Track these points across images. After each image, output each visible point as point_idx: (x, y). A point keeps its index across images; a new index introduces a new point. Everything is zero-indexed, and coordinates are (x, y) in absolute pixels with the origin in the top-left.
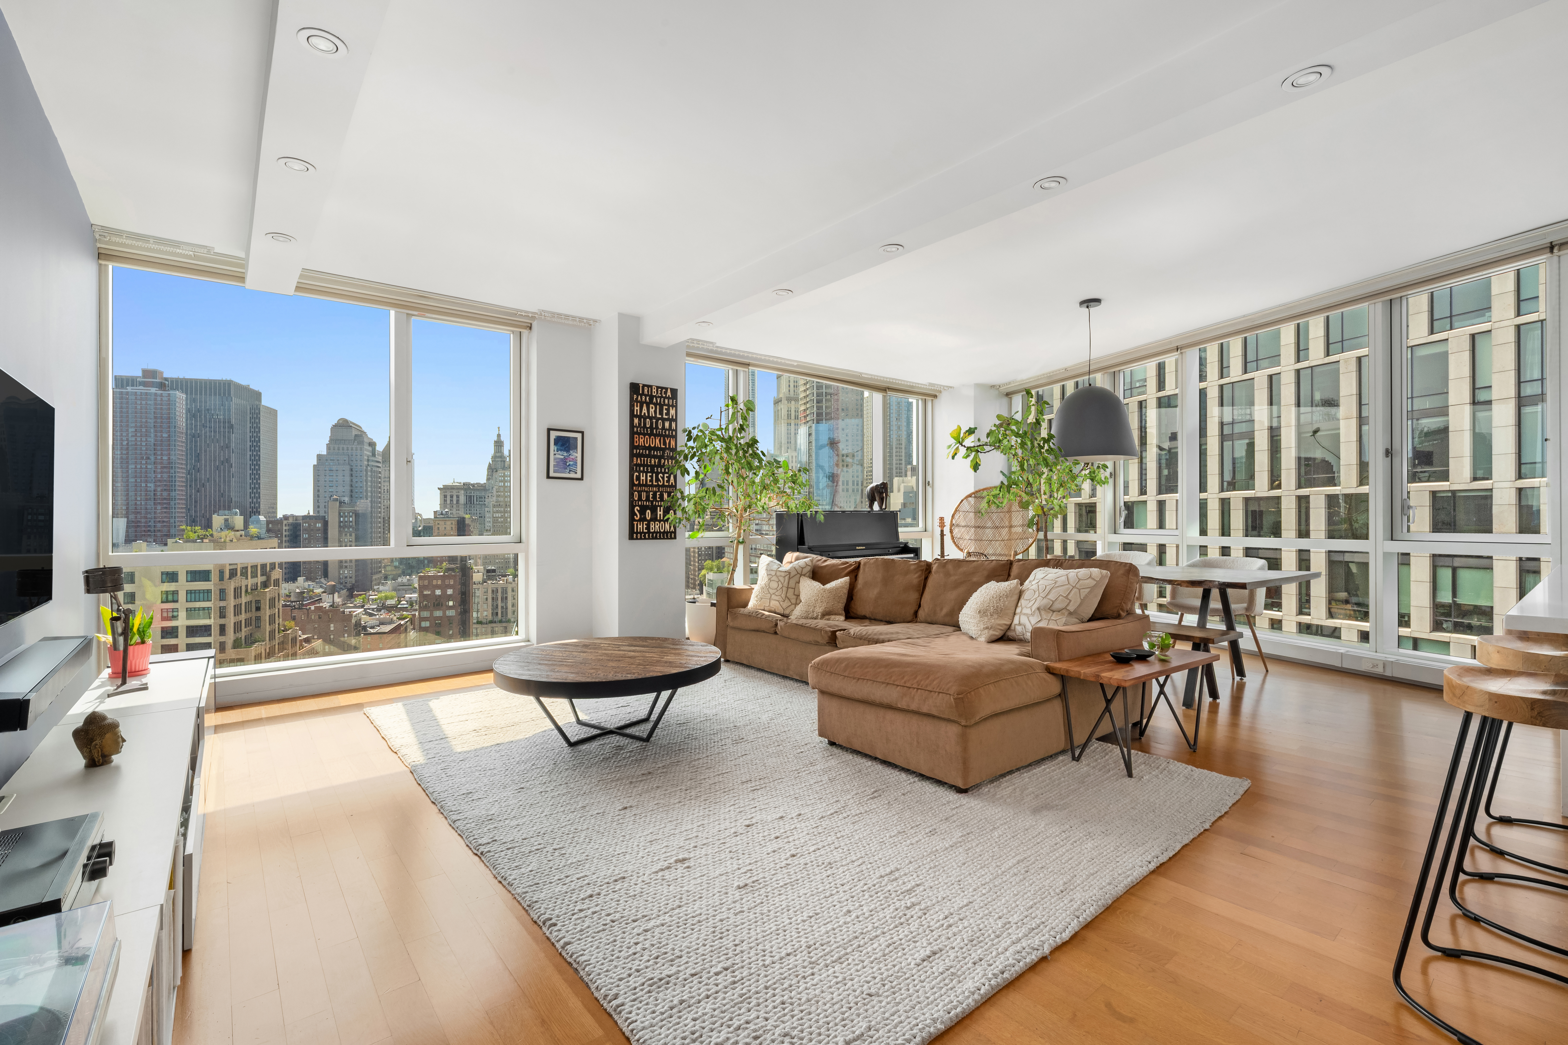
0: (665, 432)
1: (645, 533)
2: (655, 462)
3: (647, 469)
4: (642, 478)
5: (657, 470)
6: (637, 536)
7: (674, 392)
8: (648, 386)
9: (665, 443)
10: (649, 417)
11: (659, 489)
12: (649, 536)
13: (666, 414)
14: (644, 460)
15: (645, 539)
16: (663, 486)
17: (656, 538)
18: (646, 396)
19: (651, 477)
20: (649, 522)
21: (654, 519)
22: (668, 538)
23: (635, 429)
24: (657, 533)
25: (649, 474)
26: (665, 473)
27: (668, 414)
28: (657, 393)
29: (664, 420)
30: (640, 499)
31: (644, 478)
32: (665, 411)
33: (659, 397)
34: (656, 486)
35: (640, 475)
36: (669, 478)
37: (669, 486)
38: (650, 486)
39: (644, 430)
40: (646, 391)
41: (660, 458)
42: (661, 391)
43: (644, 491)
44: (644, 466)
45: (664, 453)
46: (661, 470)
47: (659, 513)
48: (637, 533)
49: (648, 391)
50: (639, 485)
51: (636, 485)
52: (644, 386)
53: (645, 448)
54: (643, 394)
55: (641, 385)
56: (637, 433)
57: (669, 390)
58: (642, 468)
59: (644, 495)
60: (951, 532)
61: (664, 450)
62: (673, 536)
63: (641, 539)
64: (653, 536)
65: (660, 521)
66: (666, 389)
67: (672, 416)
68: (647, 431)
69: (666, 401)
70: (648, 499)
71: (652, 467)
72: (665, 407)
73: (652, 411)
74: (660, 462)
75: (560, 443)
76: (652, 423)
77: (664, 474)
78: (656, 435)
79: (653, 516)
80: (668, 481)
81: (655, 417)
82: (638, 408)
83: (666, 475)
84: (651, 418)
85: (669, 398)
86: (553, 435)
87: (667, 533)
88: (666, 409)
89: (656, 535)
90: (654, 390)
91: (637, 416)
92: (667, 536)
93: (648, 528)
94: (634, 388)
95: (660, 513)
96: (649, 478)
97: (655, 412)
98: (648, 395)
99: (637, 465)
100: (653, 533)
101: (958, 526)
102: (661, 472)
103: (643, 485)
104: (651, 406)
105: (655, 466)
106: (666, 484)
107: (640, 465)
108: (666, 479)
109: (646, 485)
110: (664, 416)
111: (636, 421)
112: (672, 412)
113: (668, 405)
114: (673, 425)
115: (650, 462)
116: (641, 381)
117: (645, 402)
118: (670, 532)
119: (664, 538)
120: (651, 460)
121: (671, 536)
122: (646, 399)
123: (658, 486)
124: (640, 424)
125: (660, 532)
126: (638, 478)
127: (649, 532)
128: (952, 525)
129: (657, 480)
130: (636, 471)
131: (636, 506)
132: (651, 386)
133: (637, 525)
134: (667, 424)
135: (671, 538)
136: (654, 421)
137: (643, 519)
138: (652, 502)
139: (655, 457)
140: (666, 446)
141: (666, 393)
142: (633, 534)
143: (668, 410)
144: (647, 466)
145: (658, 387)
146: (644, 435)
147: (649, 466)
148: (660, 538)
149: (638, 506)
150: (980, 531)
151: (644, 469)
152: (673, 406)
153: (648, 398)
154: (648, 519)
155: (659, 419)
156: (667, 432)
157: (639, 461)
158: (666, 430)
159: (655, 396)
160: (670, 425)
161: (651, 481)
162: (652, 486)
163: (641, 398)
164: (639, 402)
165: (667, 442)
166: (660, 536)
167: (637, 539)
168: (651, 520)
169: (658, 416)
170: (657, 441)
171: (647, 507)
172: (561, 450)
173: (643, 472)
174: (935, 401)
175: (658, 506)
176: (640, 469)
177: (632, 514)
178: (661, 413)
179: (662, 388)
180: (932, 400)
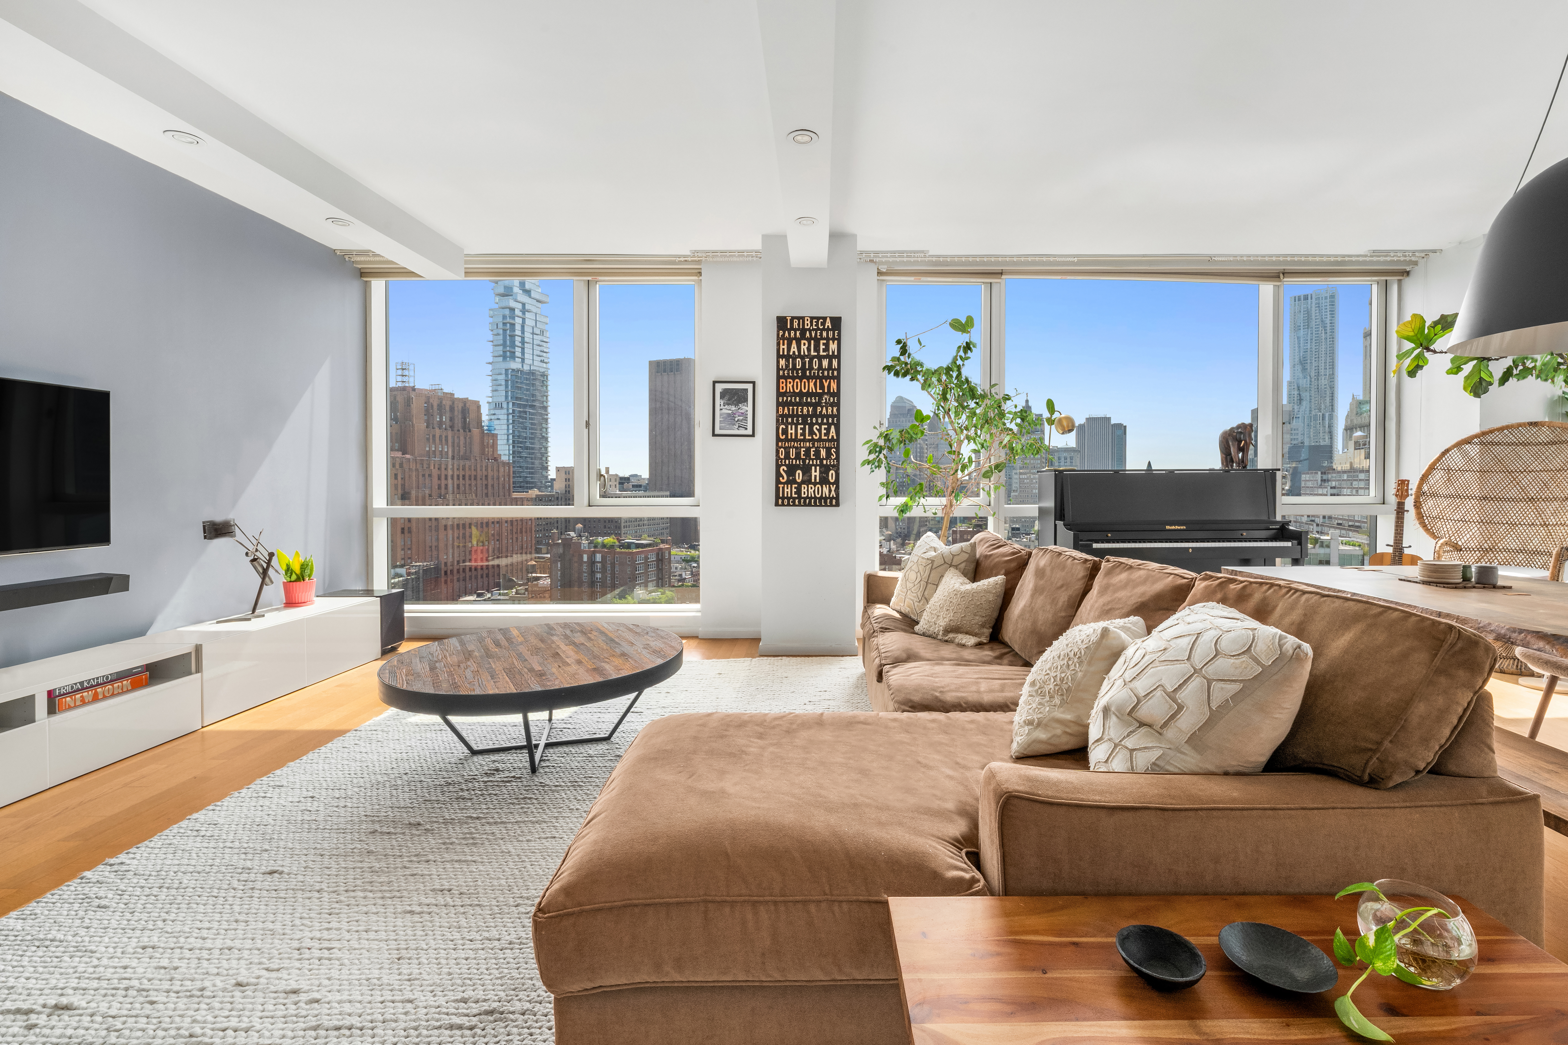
0: (823, 373)
1: (794, 499)
2: (808, 411)
3: (798, 420)
4: (790, 431)
5: (811, 420)
6: (783, 502)
7: (837, 322)
8: (799, 318)
9: (822, 387)
10: (800, 356)
11: (813, 444)
12: (799, 502)
13: (824, 350)
14: (793, 410)
15: (794, 505)
16: (820, 440)
17: (810, 505)
18: (795, 330)
19: (804, 429)
20: (800, 485)
21: (808, 482)
22: (826, 505)
23: (781, 373)
24: (811, 498)
25: (799, 427)
26: (822, 423)
27: (827, 349)
28: (812, 325)
29: (820, 358)
30: (787, 456)
31: (793, 431)
32: (822, 347)
33: (813, 330)
34: (809, 441)
35: (787, 427)
36: (828, 430)
37: (828, 440)
38: (801, 440)
39: (793, 373)
40: (796, 325)
41: (815, 406)
42: (817, 323)
43: (794, 447)
44: (793, 416)
45: (821, 398)
46: (817, 420)
47: (813, 474)
48: (783, 498)
49: (799, 325)
50: (787, 440)
51: (782, 440)
52: (793, 318)
53: (794, 394)
54: (792, 328)
55: (789, 318)
56: (784, 377)
57: (828, 319)
58: (790, 420)
59: (792, 453)
60: (1418, 505)
61: (820, 395)
62: (834, 502)
63: (788, 505)
64: (805, 502)
65: (815, 484)
66: (825, 319)
67: (833, 352)
68: (797, 373)
69: (825, 334)
70: (798, 456)
71: (804, 417)
72: (822, 342)
73: (804, 348)
74: (815, 410)
75: (727, 397)
76: (804, 364)
77: (820, 425)
78: (808, 378)
79: (806, 478)
80: (827, 434)
81: (809, 356)
82: (785, 347)
83: (823, 427)
84: (803, 358)
85: (828, 330)
86: (720, 387)
87: (826, 499)
88: (824, 344)
89: (810, 502)
90: (808, 322)
91: (783, 356)
92: (826, 502)
93: (799, 492)
94: (782, 322)
95: (815, 474)
96: (800, 431)
97: (809, 349)
98: (798, 329)
99: (783, 416)
100: (805, 499)
101: (1434, 495)
102: (817, 423)
103: (792, 440)
104: (803, 342)
105: (808, 415)
106: (823, 437)
107: (787, 416)
108: (824, 431)
109: (796, 440)
110: (822, 353)
111: (782, 362)
112: (833, 346)
113: (828, 339)
114: (835, 363)
115: (802, 411)
116: (788, 313)
117: (795, 338)
118: (829, 498)
119: (821, 505)
120: (802, 409)
121: (831, 502)
122: (795, 334)
123: (813, 440)
124: (787, 366)
125: (815, 498)
126: (785, 432)
127: (800, 497)
128: (1420, 493)
129: (812, 433)
130: (783, 423)
131: (782, 465)
132: (803, 318)
133: (783, 488)
134: (825, 363)
135: (831, 505)
136: (807, 360)
137: (793, 482)
138: (804, 461)
139: (808, 404)
140: (824, 390)
141: (823, 324)
142: (780, 500)
143: (827, 345)
144: (798, 416)
145: (812, 318)
146: (793, 378)
147: (800, 416)
148: (816, 505)
149: (785, 465)
150: (1489, 506)
151: (793, 420)
152: (834, 339)
153: (798, 333)
154: (799, 481)
155: (814, 357)
156: (826, 373)
157: (786, 411)
158: (824, 370)
159: (809, 330)
160: (830, 363)
161: (803, 434)
162: (804, 440)
163: (789, 334)
164: (787, 339)
165: (826, 385)
166: (815, 502)
167: (783, 505)
168: (803, 482)
169: (813, 353)
170: (812, 384)
171: (798, 467)
172: (728, 404)
173: (792, 423)
174: (1408, 282)
175: (813, 465)
176: (787, 420)
177: (778, 475)
178: (817, 349)
179: (818, 318)
180: (1400, 281)
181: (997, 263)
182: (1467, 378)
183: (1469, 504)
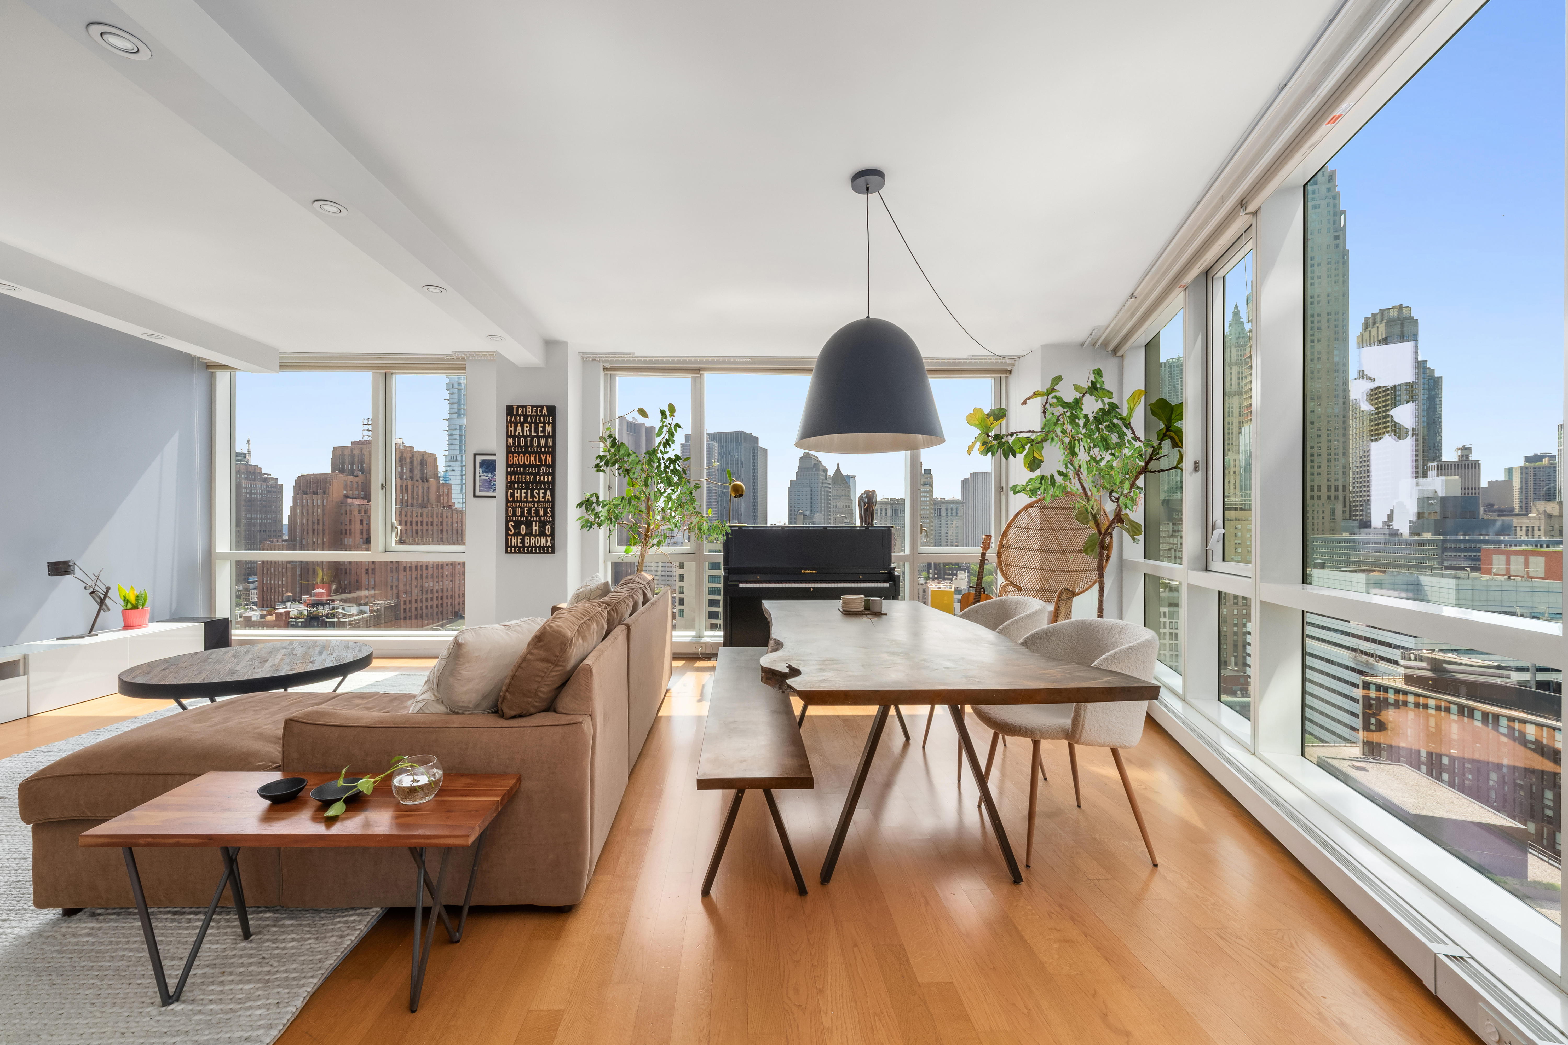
0: (541, 449)
1: (520, 547)
2: (530, 479)
3: (522, 486)
4: (516, 495)
5: (532, 486)
6: (511, 550)
7: (552, 410)
8: (522, 407)
9: (540, 460)
10: (523, 436)
11: (534, 505)
12: (524, 550)
13: (542, 432)
14: (518, 478)
15: (520, 552)
16: (539, 501)
17: (531, 552)
18: (520, 416)
19: (526, 493)
20: (524, 536)
21: (530, 534)
22: (544, 553)
23: (509, 449)
24: (532, 547)
25: (523, 491)
26: (541, 489)
27: (544, 431)
28: (532, 412)
29: (539, 437)
30: (514, 514)
31: (519, 495)
32: (540, 429)
33: (534, 416)
34: (531, 502)
35: (514, 491)
36: (545, 494)
37: (545, 502)
38: (524, 502)
39: (518, 449)
40: (520, 412)
41: (535, 475)
42: (536, 410)
43: (519, 507)
44: (518, 483)
45: (539, 470)
46: (537, 486)
47: (534, 528)
48: (511, 547)
49: (522, 412)
50: (514, 501)
51: (510, 502)
52: (518, 407)
53: (519, 466)
54: (517, 414)
55: (515, 407)
56: (511, 452)
57: (545, 408)
58: (516, 486)
59: (518, 511)
60: (999, 555)
61: (539, 467)
62: (550, 551)
63: (515, 552)
64: (528, 550)
65: (535, 536)
66: (542, 407)
67: (549, 433)
68: (522, 449)
69: (542, 419)
70: (522, 514)
71: (527, 484)
72: (540, 425)
73: (527, 430)
74: (535, 478)
75: (484, 467)
76: (526, 442)
77: (539, 490)
78: (530, 453)
79: (528, 531)
80: (544, 497)
81: (530, 436)
82: (512, 429)
83: (541, 491)
84: (525, 437)
85: (544, 416)
86: (479, 459)
87: (543, 547)
88: (541, 427)
89: (532, 550)
90: (529, 410)
91: (511, 436)
92: (543, 550)
93: (523, 542)
94: (510, 410)
95: (536, 528)
96: (524, 495)
97: (530, 431)
98: (522, 415)
99: (511, 483)
100: (528, 547)
101: (1010, 547)
102: (536, 488)
103: (517, 501)
104: (526, 425)
105: (530, 482)
106: (541, 499)
107: (514, 483)
108: (542, 495)
109: (521, 501)
110: (540, 434)
111: (510, 441)
112: (549, 429)
113: (544, 423)
114: (550, 442)
115: (525, 479)
116: (515, 403)
117: (520, 422)
118: (546, 547)
119: (540, 553)
120: (525, 478)
121: (547, 550)
122: (520, 419)
123: (533, 502)
124: (514, 444)
125: (536, 547)
126: (512, 495)
127: (524, 546)
128: (1001, 545)
129: (533, 496)
130: (511, 488)
131: (510, 521)
132: (526, 407)
133: (511, 539)
134: (543, 442)
135: (548, 553)
136: (529, 439)
137: (517, 534)
138: (527, 518)
139: (530, 474)
140: (541, 462)
141: (541, 411)
142: (510, 549)
143: (544, 428)
144: (522, 483)
145: (533, 407)
146: (519, 453)
147: (524, 483)
148: (536, 553)
149: (513, 521)
151: (518, 486)
152: (549, 423)
153: (522, 418)
154: (523, 533)
155: (535, 437)
156: (543, 449)
157: (513, 479)
158: (541, 447)
159: (530, 415)
160: (546, 442)
161: (526, 497)
162: (527, 502)
163: (515, 419)
164: (513, 422)
165: (543, 458)
166: (535, 550)
167: (511, 552)
168: (526, 534)
169: (533, 434)
170: (532, 458)
171: (521, 523)
172: (486, 472)
173: (518, 489)
175: (534, 521)
176: (514, 486)
177: (508, 529)
178: (536, 431)
179: (537, 407)
180: (1006, 377)
181: (696, 362)
182: (1026, 456)
183: (1029, 554)
